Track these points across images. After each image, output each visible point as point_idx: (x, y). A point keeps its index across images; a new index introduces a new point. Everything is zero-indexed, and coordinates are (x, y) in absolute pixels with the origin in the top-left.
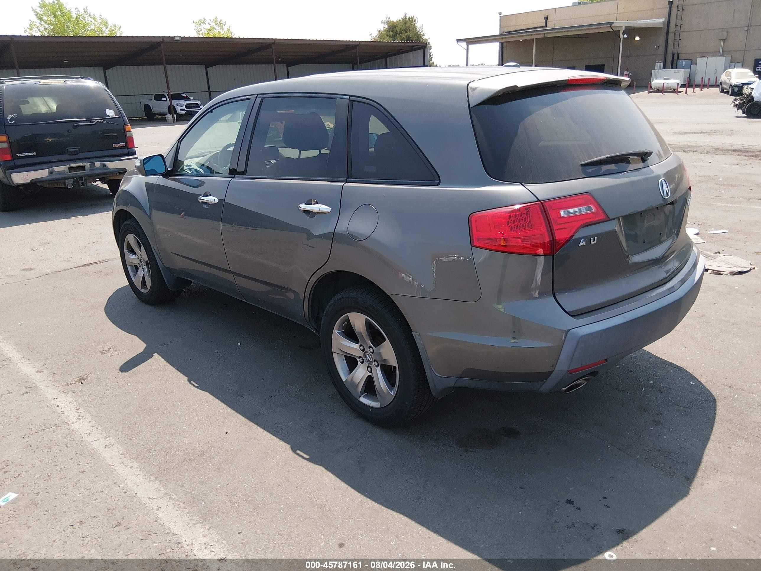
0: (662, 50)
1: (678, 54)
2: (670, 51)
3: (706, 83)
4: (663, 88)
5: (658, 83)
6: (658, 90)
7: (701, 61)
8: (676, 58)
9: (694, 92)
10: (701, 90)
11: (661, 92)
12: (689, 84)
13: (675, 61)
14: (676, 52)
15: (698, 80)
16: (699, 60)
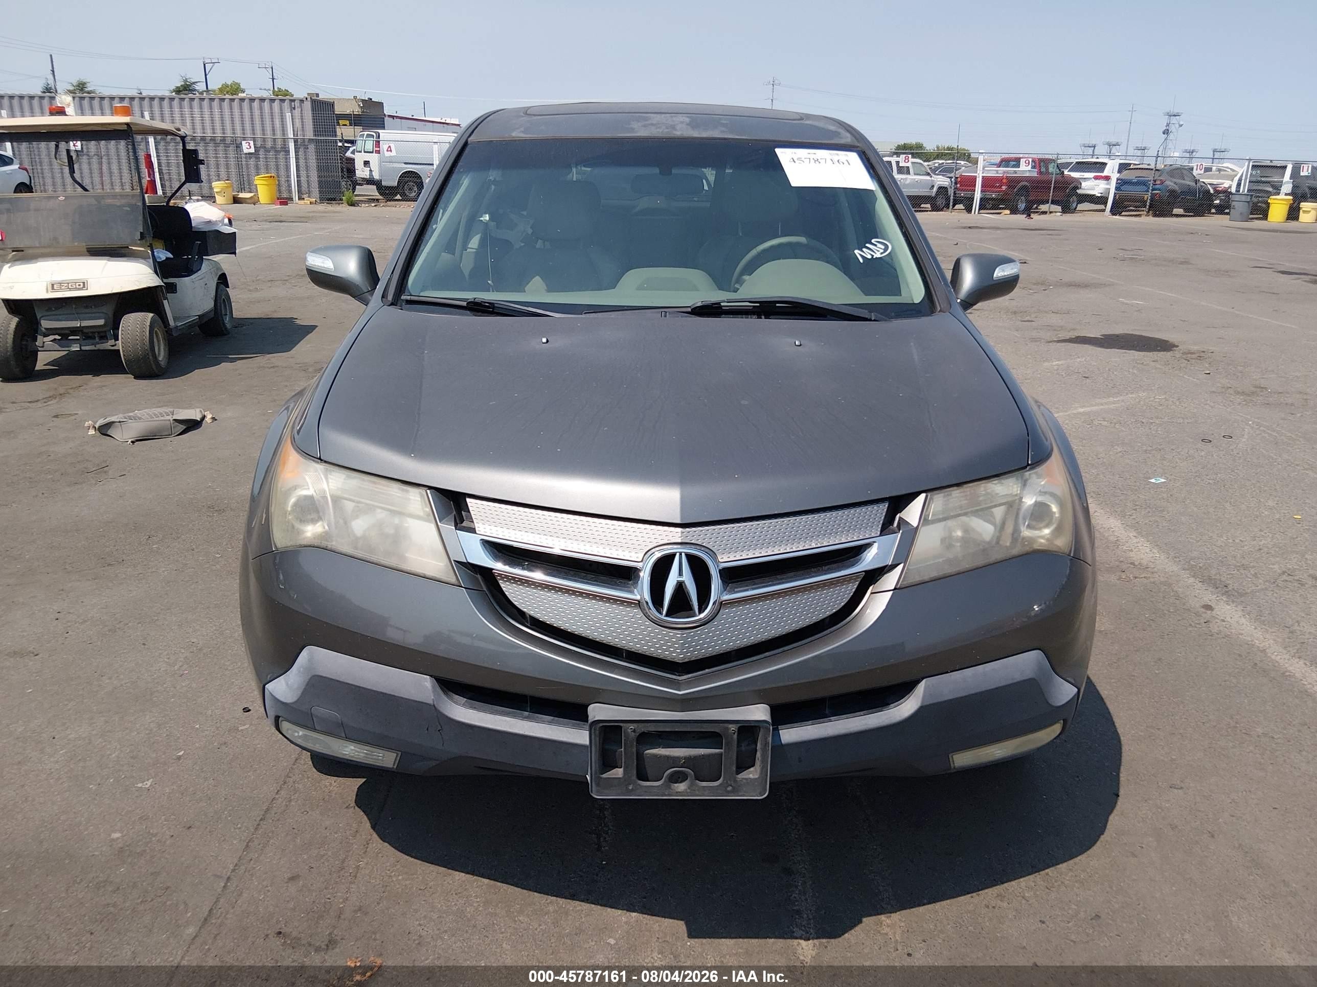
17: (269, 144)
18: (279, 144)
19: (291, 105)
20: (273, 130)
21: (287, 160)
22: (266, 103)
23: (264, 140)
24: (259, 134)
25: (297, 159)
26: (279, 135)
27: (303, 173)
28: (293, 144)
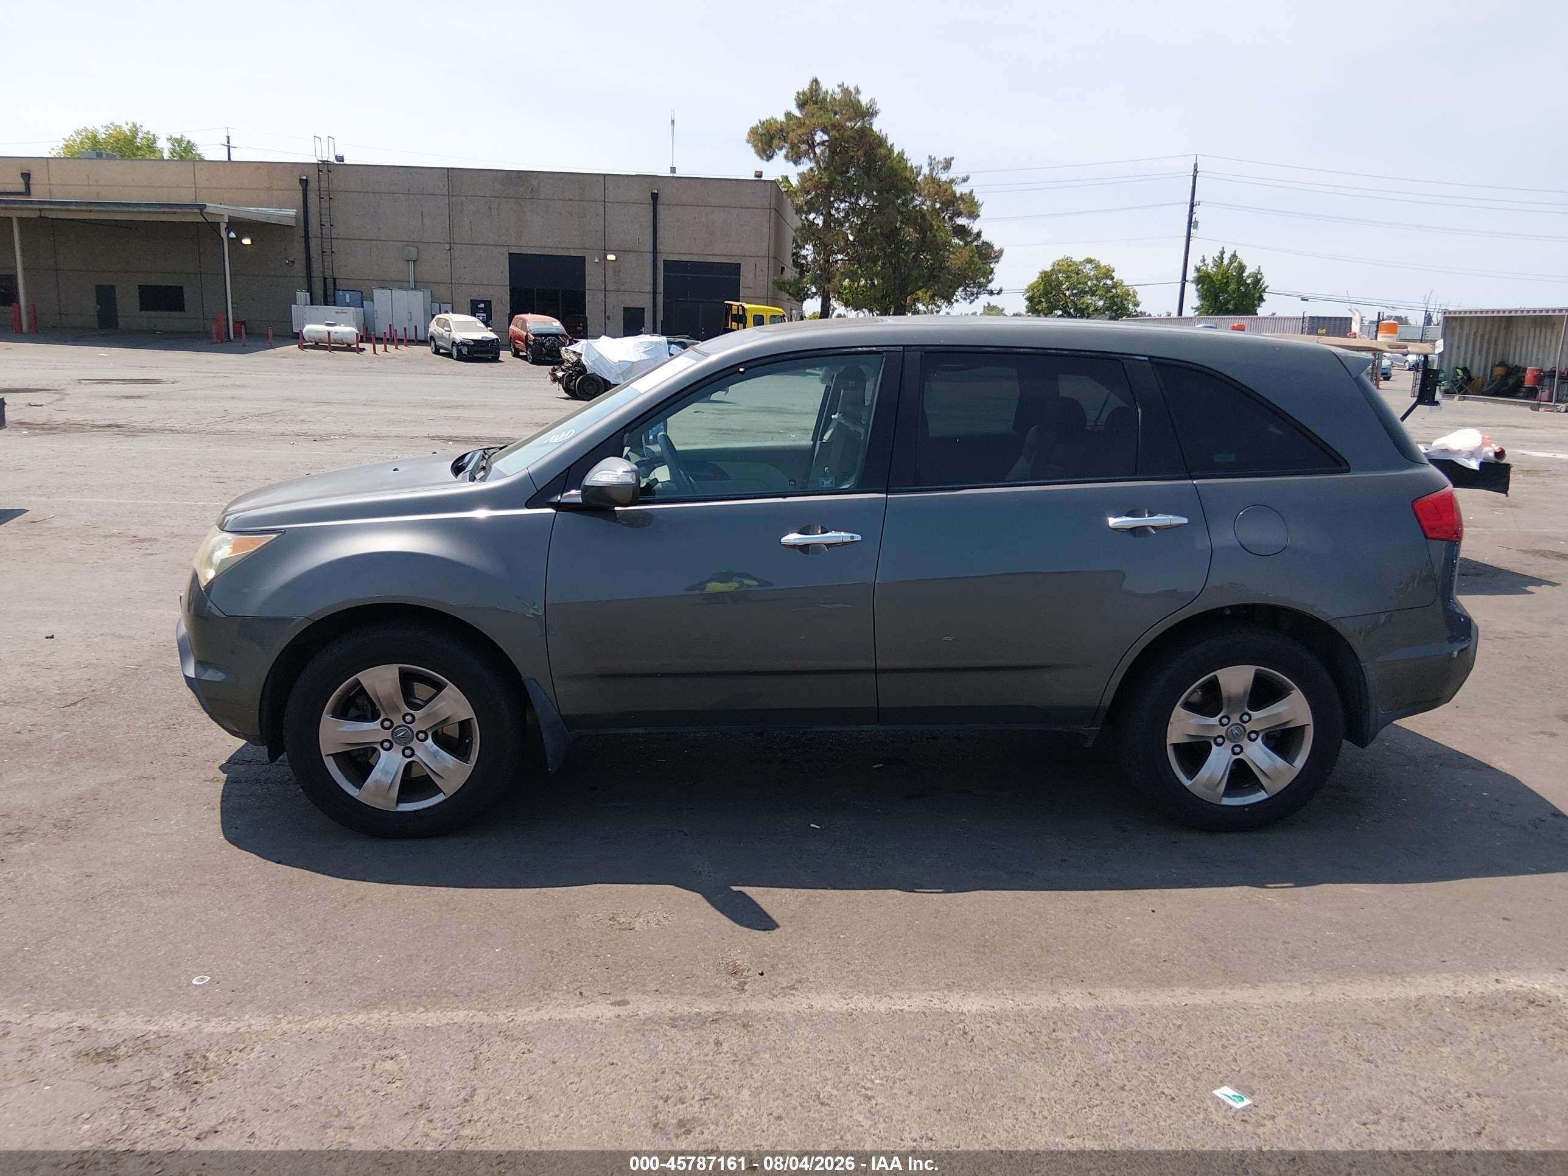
0: (300, 267)
1: (335, 279)
2: (317, 272)
3: (400, 335)
4: (329, 342)
5: (316, 332)
6: (317, 343)
7: (380, 295)
8: (330, 285)
9: (386, 351)
10: (397, 348)
11: (325, 348)
12: (367, 335)
13: (330, 292)
14: (328, 273)
15: (381, 329)
16: (377, 293)
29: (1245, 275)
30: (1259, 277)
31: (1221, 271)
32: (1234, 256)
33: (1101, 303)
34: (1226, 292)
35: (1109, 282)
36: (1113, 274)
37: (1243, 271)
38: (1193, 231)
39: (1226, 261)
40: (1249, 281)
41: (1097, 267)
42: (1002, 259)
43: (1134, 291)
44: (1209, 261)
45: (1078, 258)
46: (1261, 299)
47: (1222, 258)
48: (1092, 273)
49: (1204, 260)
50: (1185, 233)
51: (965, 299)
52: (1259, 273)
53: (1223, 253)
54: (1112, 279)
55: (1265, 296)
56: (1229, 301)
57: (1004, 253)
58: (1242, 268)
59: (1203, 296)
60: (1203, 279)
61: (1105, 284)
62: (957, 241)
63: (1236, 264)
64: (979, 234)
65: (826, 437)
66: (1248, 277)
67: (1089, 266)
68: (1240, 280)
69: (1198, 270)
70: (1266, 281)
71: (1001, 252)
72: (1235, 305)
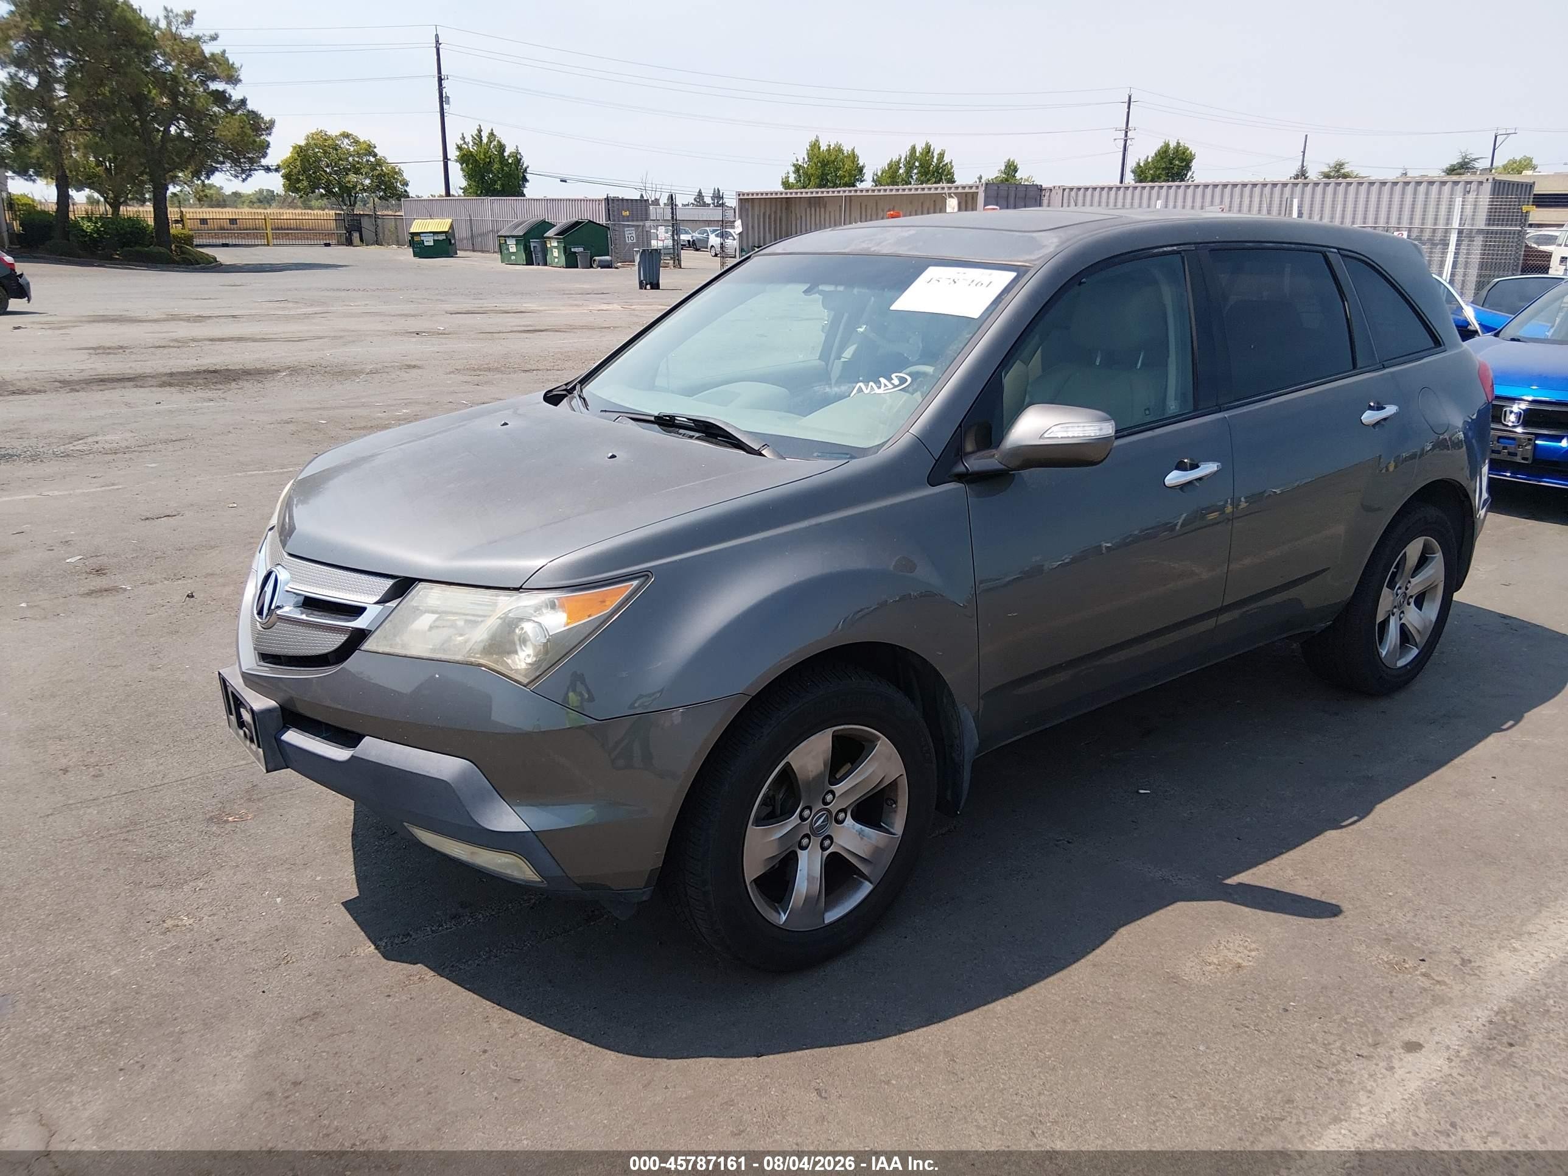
17: (1427, 235)
18: (1439, 235)
19: (1465, 188)
20: (1436, 219)
21: (1444, 253)
22: (1435, 186)
23: (1422, 230)
24: (1417, 223)
25: (1456, 254)
26: (1441, 225)
27: (1460, 271)
28: (1456, 235)
29: (506, 154)
30: (519, 157)
31: (482, 150)
32: (492, 134)
33: (367, 182)
34: (491, 172)
35: (372, 159)
36: (375, 150)
37: (504, 151)
38: (445, 106)
39: (485, 140)
40: (510, 161)
41: (356, 142)
42: (274, 130)
43: (400, 169)
44: (469, 139)
45: (333, 131)
46: (525, 180)
47: (480, 137)
48: (352, 149)
49: (463, 138)
50: (438, 109)
51: (236, 177)
52: (518, 153)
53: (480, 131)
54: (375, 155)
55: (528, 177)
56: (496, 182)
57: (276, 124)
58: (502, 148)
59: (469, 176)
60: (466, 158)
61: (368, 161)
62: (216, 109)
63: (495, 143)
64: (243, 102)
65: (848, 354)
66: (509, 156)
67: (346, 141)
68: (502, 160)
69: (459, 148)
70: (526, 161)
71: (272, 123)
72: (502, 185)
